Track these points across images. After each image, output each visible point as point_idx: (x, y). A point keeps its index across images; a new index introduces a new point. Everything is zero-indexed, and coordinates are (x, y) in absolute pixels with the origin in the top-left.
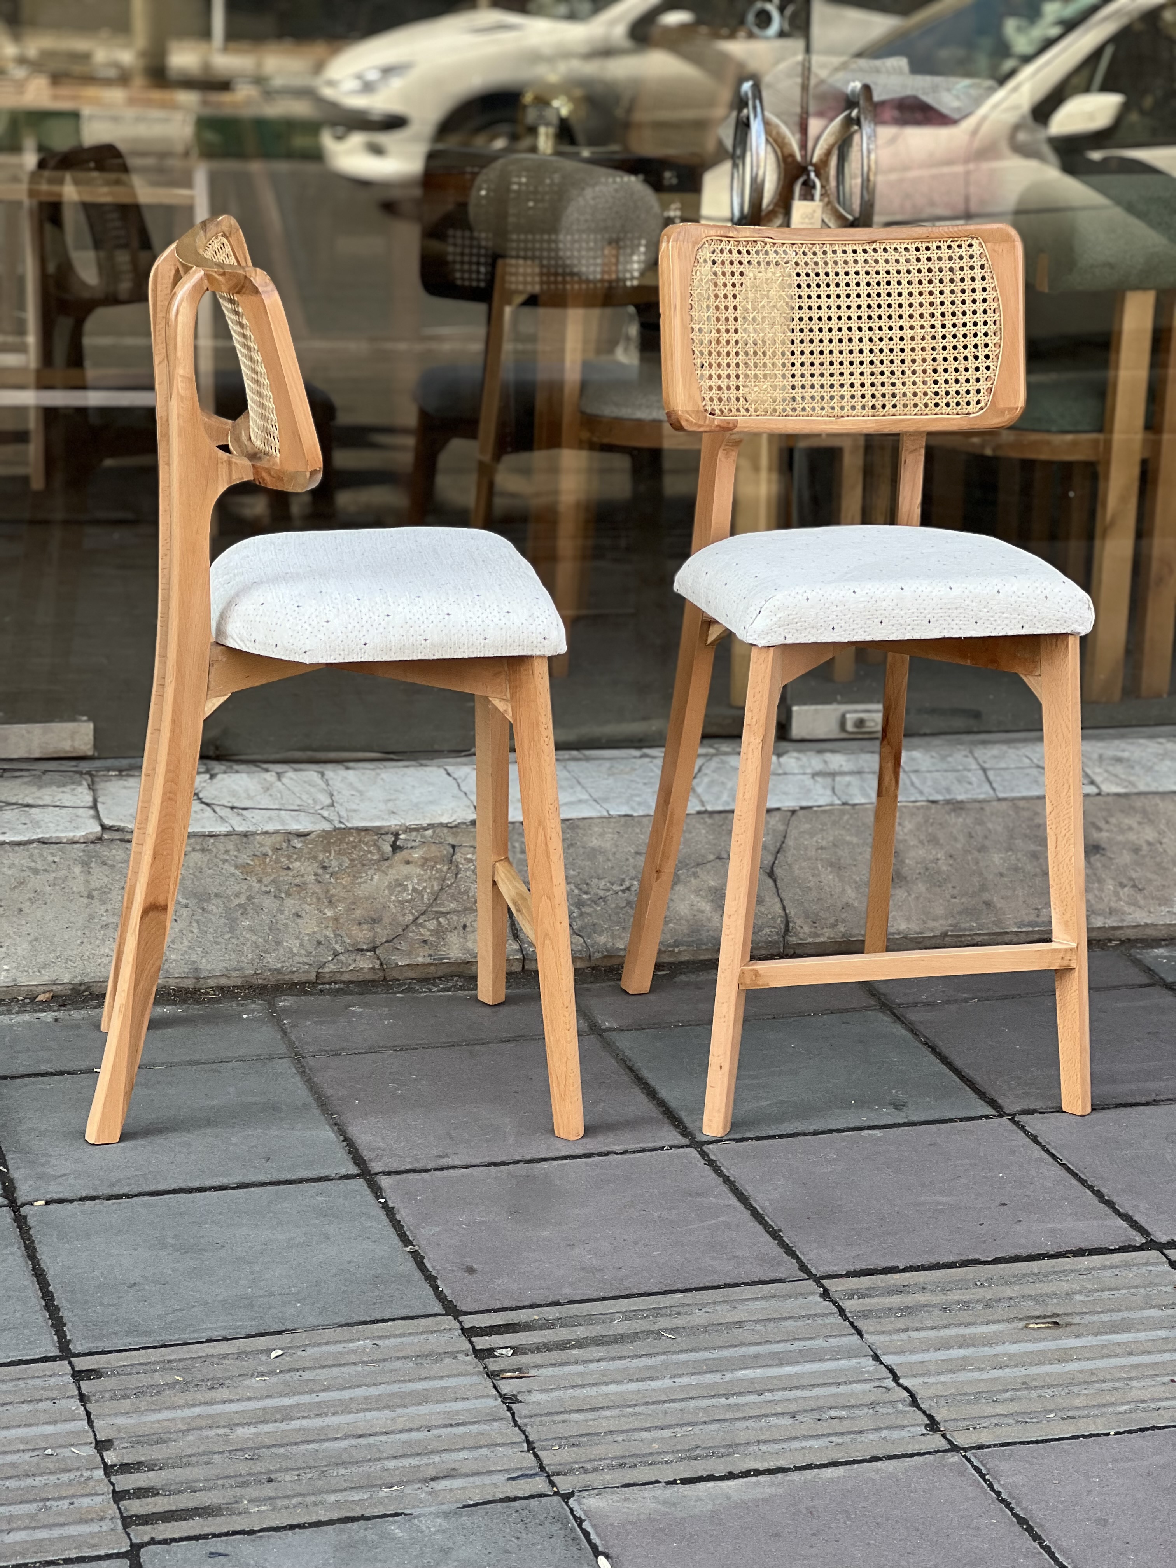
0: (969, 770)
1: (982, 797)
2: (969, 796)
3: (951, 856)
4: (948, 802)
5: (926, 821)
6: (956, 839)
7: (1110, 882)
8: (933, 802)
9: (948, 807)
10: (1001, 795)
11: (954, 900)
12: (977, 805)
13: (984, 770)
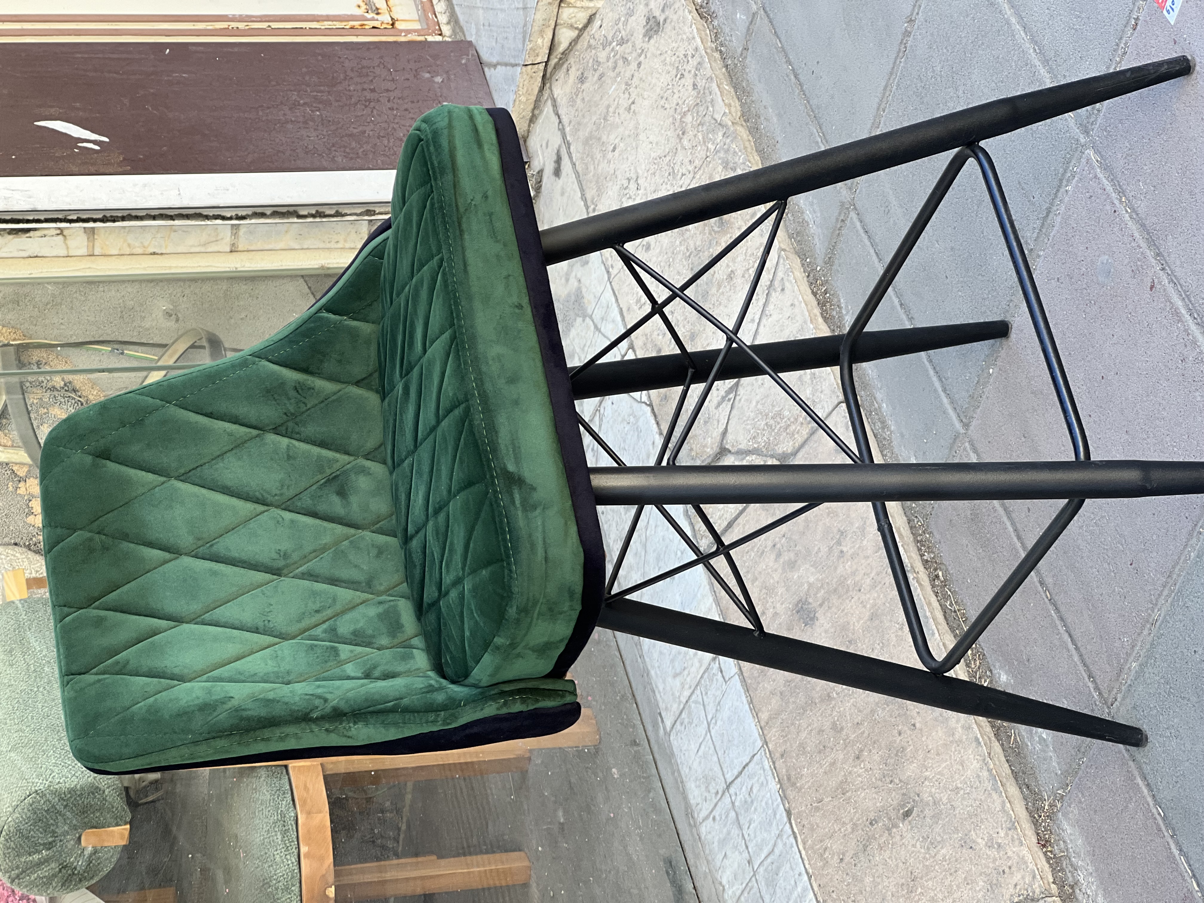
0: (733, 803)
1: (767, 764)
2: (770, 777)
3: (858, 758)
4: (784, 798)
5: (817, 809)
6: (833, 764)
7: (840, 570)
8: (789, 813)
9: (791, 794)
10: (759, 743)
11: (918, 725)
12: (779, 763)
13: (728, 787)
